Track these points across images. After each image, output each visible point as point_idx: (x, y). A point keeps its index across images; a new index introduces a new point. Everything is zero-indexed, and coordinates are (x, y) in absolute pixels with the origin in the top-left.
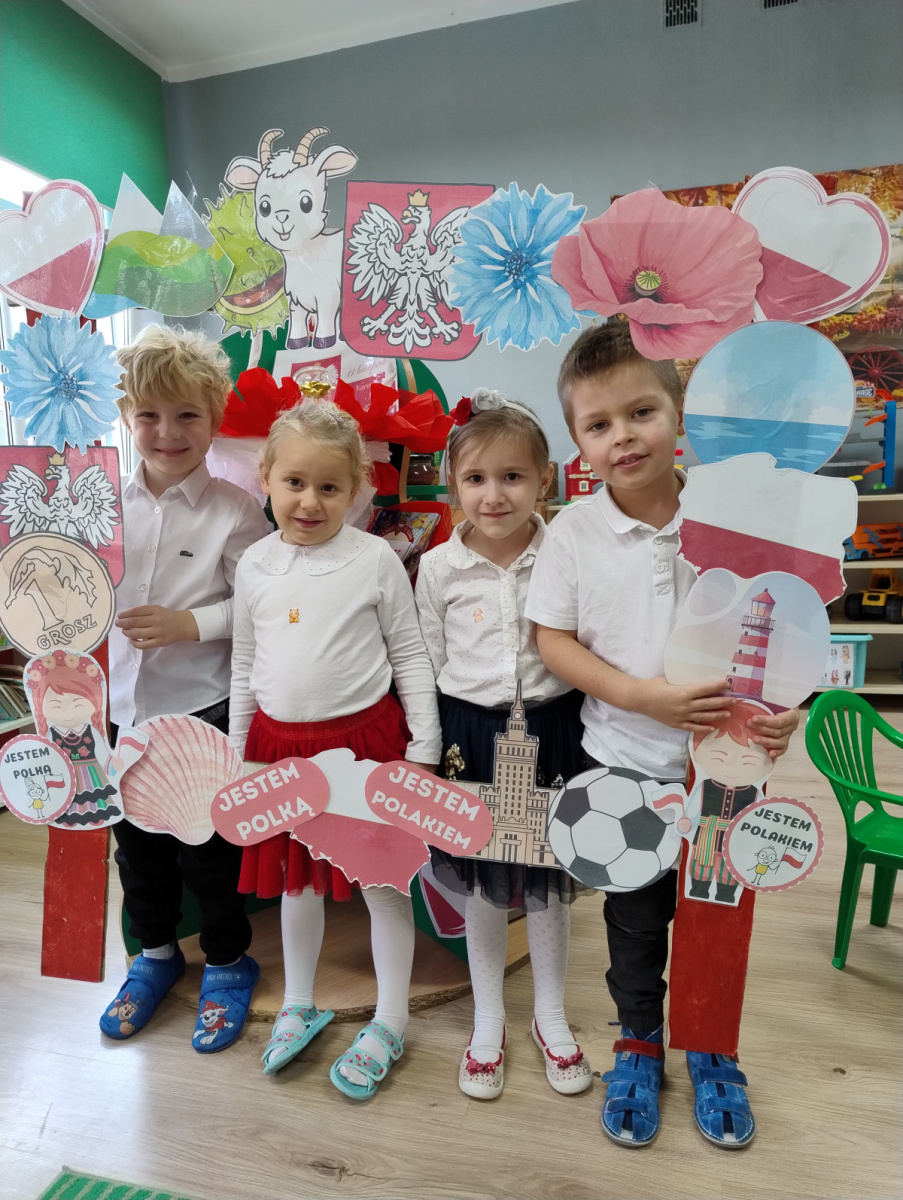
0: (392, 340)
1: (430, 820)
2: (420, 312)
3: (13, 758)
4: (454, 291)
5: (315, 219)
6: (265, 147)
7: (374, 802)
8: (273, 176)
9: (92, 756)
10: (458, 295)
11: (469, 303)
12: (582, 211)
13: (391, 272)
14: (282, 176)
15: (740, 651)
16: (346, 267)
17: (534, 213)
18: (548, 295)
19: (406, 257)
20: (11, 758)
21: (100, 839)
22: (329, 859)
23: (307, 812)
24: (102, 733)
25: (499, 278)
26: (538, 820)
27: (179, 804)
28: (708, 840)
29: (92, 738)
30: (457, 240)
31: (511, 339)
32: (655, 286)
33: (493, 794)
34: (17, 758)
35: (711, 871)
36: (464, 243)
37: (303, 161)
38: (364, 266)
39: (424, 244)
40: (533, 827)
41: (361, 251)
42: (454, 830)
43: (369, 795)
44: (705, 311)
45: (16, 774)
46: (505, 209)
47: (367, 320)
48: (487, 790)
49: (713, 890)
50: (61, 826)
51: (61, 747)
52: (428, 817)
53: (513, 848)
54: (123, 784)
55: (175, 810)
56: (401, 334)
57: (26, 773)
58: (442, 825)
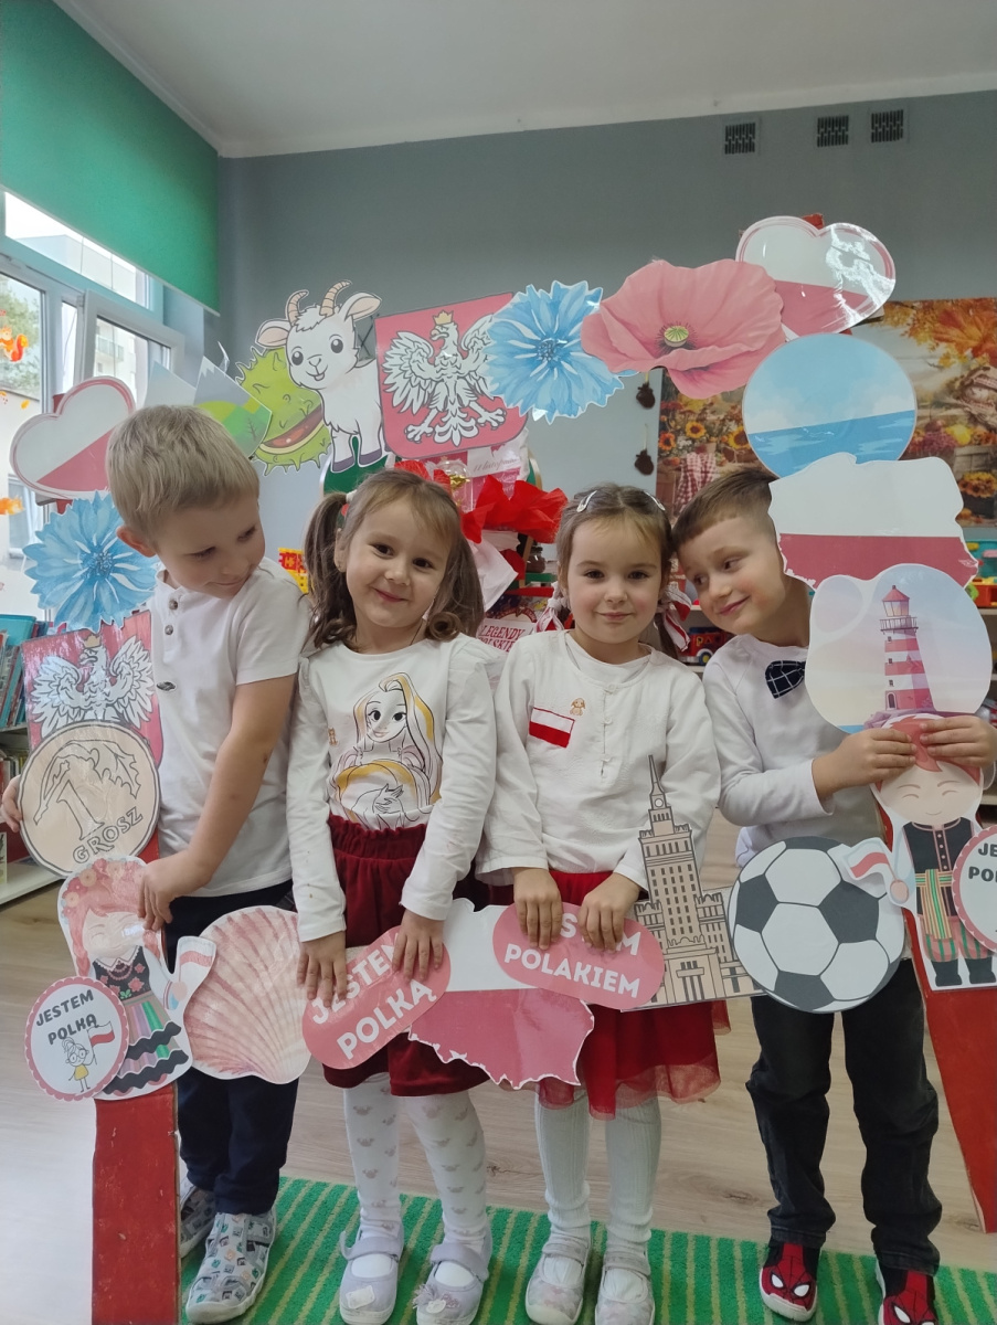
0: (438, 439)
1: (583, 968)
2: (462, 408)
3: (46, 1016)
4: (492, 383)
5: (349, 355)
6: (292, 307)
7: (507, 960)
8: (303, 330)
9: (147, 988)
10: (497, 385)
11: (509, 390)
12: (600, 292)
13: (428, 382)
14: (311, 328)
15: (890, 661)
16: (383, 387)
17: (554, 306)
18: (584, 366)
19: (441, 366)
20: (46, 1017)
21: (164, 1102)
22: (463, 1057)
23: (426, 996)
24: (157, 954)
25: (533, 363)
26: (717, 932)
27: (260, 1029)
28: (935, 903)
29: (145, 964)
30: (486, 341)
31: (557, 412)
32: (683, 337)
33: (653, 911)
34: (52, 1014)
35: (952, 944)
36: (493, 342)
37: (330, 312)
38: (401, 382)
39: (455, 351)
40: (714, 944)
41: (396, 371)
42: (616, 974)
43: (499, 951)
44: (737, 345)
45: (52, 1038)
46: (527, 308)
47: (410, 428)
48: (644, 908)
49: (963, 971)
50: (112, 1097)
51: (108, 985)
52: (579, 965)
53: (695, 979)
54: (186, 1017)
55: (256, 1039)
56: (446, 432)
57: (65, 1033)
58: (598, 971)
